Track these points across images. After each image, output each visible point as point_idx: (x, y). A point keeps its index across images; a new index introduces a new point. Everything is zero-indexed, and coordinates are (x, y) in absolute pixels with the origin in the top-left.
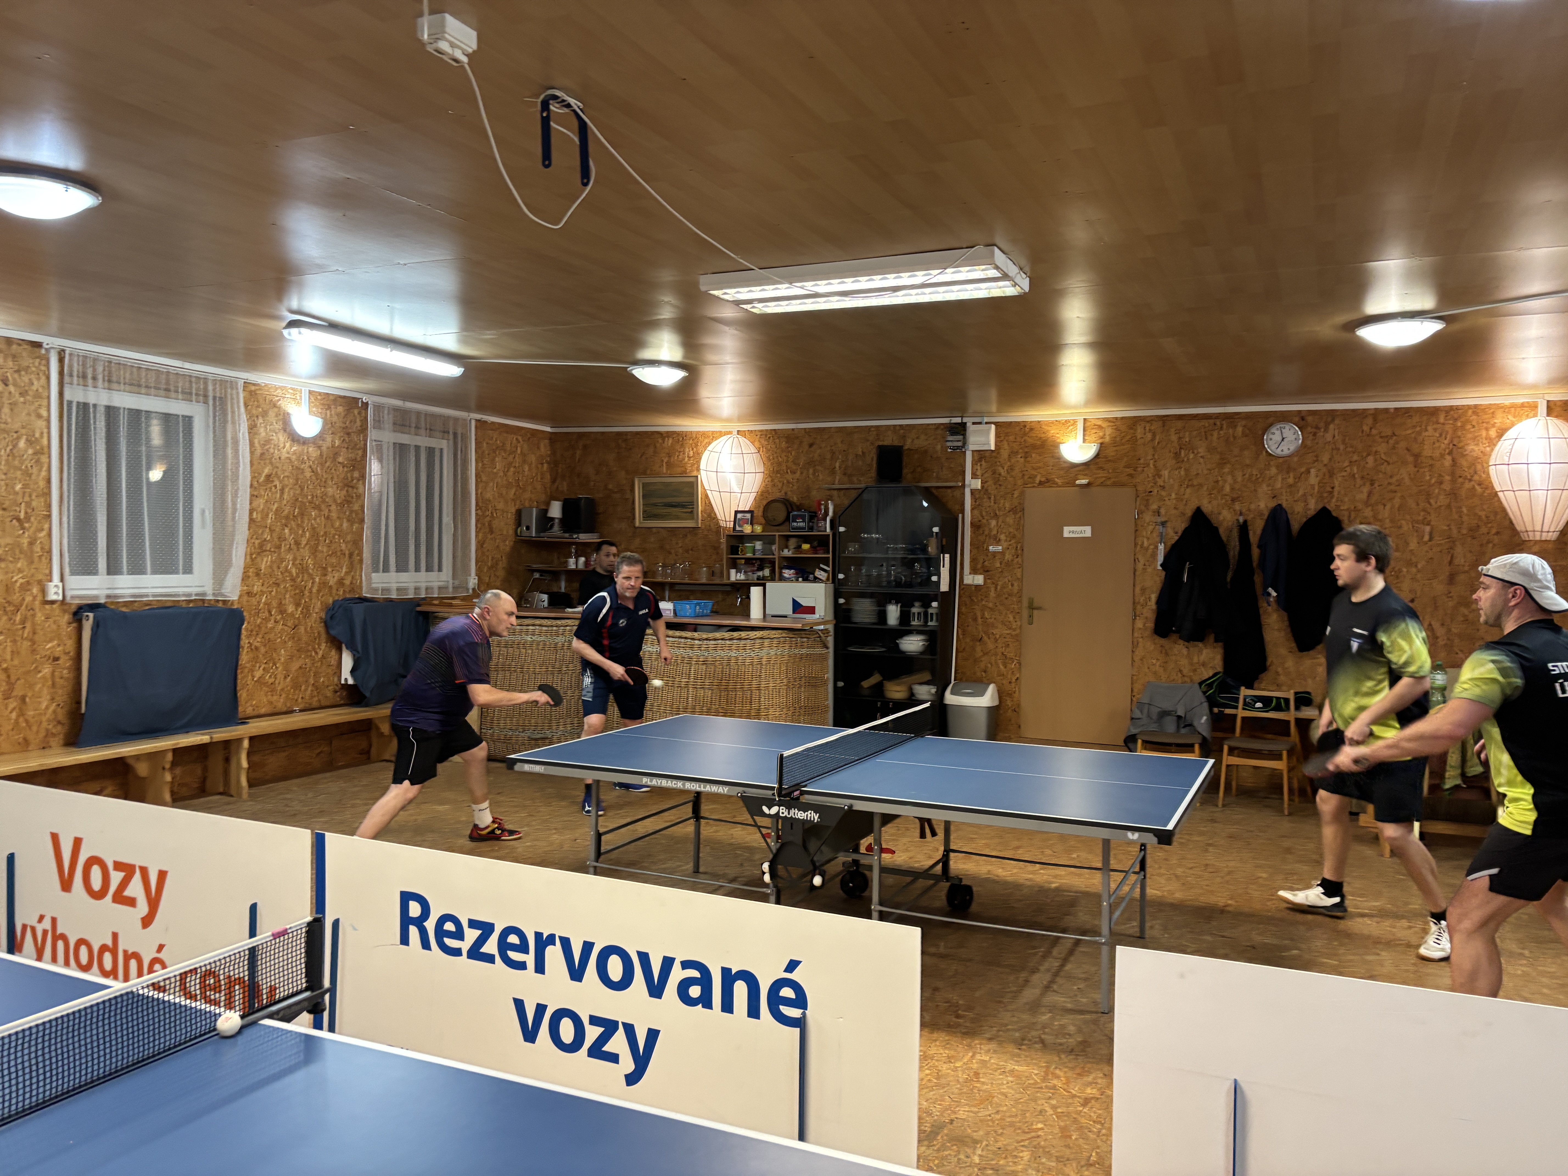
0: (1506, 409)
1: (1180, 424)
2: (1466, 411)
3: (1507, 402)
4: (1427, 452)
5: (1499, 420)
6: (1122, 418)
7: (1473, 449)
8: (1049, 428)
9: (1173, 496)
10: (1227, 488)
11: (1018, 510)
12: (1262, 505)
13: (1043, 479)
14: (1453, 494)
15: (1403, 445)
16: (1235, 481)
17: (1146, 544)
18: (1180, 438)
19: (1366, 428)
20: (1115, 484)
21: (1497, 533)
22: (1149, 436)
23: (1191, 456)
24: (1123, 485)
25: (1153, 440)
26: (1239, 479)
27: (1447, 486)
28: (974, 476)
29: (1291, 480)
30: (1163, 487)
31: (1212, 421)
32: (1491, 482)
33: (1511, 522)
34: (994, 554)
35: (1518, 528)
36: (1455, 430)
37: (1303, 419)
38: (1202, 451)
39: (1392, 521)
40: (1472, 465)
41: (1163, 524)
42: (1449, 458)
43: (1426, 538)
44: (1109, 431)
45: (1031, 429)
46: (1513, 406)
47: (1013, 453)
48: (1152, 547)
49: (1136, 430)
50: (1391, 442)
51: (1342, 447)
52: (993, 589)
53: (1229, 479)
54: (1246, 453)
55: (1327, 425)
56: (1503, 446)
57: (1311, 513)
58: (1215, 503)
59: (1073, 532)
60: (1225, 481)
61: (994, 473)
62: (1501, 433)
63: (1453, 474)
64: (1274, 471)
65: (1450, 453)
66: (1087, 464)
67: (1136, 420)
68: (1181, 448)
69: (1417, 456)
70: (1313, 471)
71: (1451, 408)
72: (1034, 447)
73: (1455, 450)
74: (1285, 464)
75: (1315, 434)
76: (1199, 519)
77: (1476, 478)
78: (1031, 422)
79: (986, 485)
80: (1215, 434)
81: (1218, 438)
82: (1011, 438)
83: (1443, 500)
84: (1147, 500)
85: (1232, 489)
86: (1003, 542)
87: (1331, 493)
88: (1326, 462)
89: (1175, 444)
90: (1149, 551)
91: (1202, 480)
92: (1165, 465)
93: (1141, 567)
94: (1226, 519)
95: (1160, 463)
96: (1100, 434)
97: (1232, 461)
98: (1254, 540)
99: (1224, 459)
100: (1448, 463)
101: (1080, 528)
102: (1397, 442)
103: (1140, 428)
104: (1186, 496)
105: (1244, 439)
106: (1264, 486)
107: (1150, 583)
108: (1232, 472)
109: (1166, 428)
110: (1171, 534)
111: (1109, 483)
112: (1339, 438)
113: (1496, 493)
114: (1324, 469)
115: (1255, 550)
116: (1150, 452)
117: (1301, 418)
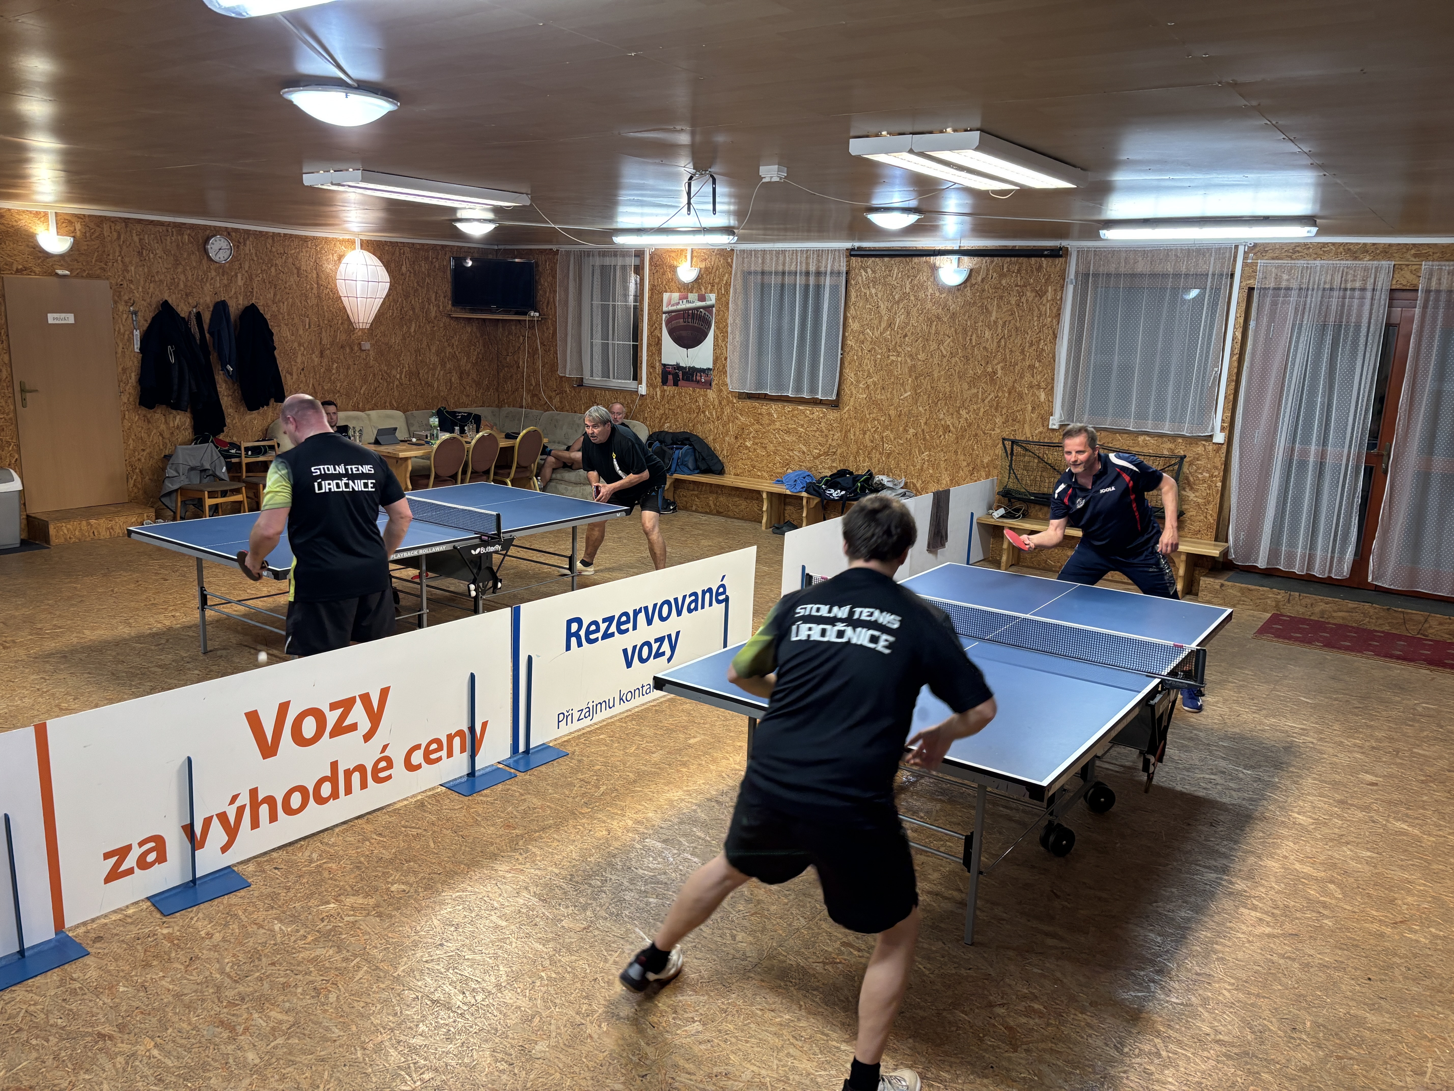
0: (342, 242)
1: (139, 227)
2: (321, 241)
3: (341, 238)
4: (303, 268)
5: (341, 248)
6: (89, 216)
7: (328, 267)
8: (21, 218)
9: (141, 289)
10: (182, 286)
12: (208, 299)
13: (20, 267)
14: (319, 297)
15: (290, 260)
16: (187, 279)
17: (122, 331)
18: (140, 239)
19: (269, 246)
20: (90, 276)
21: (342, 323)
22: (115, 235)
23: (152, 256)
24: (98, 277)
25: (119, 238)
26: (190, 278)
27: (315, 291)
29: (225, 282)
30: (131, 281)
31: (164, 228)
32: (337, 290)
33: (348, 316)
35: (353, 321)
36: (317, 253)
37: (229, 234)
38: (159, 252)
39: (288, 315)
40: (327, 277)
41: (135, 313)
42: (315, 272)
43: (307, 327)
44: (78, 226)
46: (343, 240)
48: (127, 333)
49: (103, 228)
50: (284, 257)
51: (255, 259)
53: (182, 277)
54: (193, 257)
55: (245, 240)
56: (342, 267)
57: (241, 307)
58: (174, 297)
59: (57, 319)
60: (180, 279)
62: (340, 258)
63: (318, 284)
64: (213, 273)
65: (316, 269)
66: (62, 256)
67: (101, 220)
68: (142, 248)
69: (298, 269)
70: (239, 276)
71: (315, 238)
73: (318, 267)
74: (221, 269)
75: (238, 247)
76: (166, 310)
77: (329, 286)
80: (168, 238)
81: (171, 243)
83: (314, 301)
84: (120, 292)
85: (186, 286)
87: (252, 292)
88: (247, 269)
89: (138, 245)
90: (126, 336)
91: (162, 277)
92: (131, 262)
93: (120, 350)
94: (183, 310)
95: (127, 260)
96: (72, 229)
97: (183, 263)
98: (206, 327)
99: (177, 260)
100: (315, 276)
101: (63, 315)
102: (287, 258)
103: (106, 227)
104: (151, 289)
105: (190, 245)
106: (208, 285)
107: (129, 364)
108: (184, 272)
109: (128, 229)
110: (142, 322)
111: (85, 274)
112: (253, 251)
113: (340, 297)
114: (246, 274)
115: (207, 335)
116: (118, 249)
117: (228, 233)
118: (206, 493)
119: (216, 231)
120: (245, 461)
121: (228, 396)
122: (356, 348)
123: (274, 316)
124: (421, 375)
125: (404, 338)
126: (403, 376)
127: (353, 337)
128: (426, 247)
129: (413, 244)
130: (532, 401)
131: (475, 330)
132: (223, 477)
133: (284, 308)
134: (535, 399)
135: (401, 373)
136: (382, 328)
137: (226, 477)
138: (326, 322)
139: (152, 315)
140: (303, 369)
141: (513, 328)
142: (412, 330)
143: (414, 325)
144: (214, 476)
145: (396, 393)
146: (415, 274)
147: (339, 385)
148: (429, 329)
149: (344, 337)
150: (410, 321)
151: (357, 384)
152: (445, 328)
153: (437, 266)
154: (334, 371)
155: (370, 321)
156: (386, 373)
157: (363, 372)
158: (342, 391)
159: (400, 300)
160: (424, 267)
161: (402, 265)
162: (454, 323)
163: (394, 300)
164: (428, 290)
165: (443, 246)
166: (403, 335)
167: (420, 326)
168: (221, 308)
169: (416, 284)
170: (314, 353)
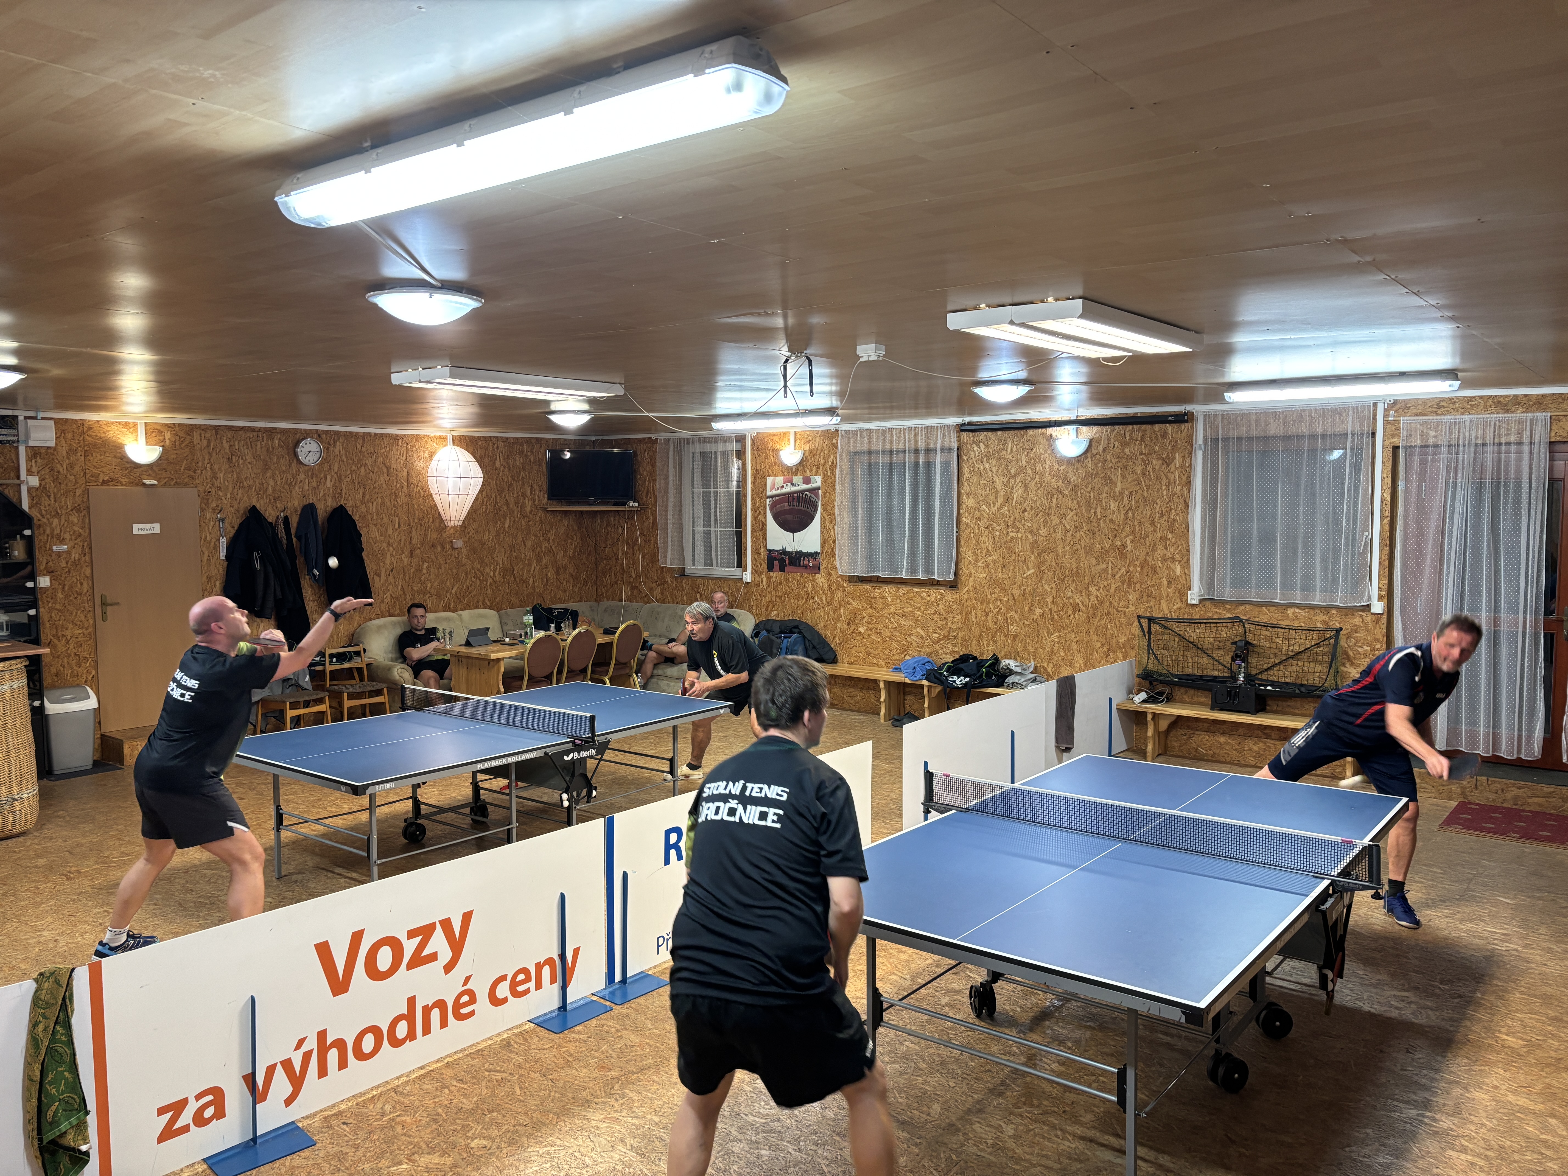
0: (434, 438)
1: (229, 434)
2: (412, 439)
3: (432, 435)
4: (394, 466)
5: (433, 445)
6: (179, 425)
7: (419, 464)
8: (109, 429)
9: (229, 496)
10: (270, 490)
11: (84, 508)
12: (296, 504)
13: (106, 478)
14: (409, 495)
15: (380, 459)
16: (276, 483)
17: (208, 538)
18: (231, 446)
19: (359, 446)
20: (177, 485)
21: (433, 522)
22: (205, 442)
23: (241, 462)
24: (186, 485)
25: (208, 446)
26: (279, 483)
27: (405, 489)
28: (30, 473)
29: (314, 484)
30: (220, 488)
31: (255, 434)
32: (428, 487)
33: (439, 514)
34: (59, 554)
35: (444, 518)
36: (407, 451)
38: (249, 458)
39: (377, 514)
40: (418, 475)
41: (223, 520)
42: (405, 470)
43: (397, 526)
44: (168, 435)
45: (90, 428)
46: (435, 437)
47: (71, 451)
48: (214, 540)
49: (193, 437)
50: (374, 457)
51: (345, 459)
52: (60, 591)
53: (272, 483)
54: (282, 461)
55: (335, 442)
56: (433, 464)
57: (329, 509)
58: (262, 502)
59: (142, 529)
60: (268, 484)
61: (52, 470)
62: (432, 454)
63: (408, 482)
64: (303, 476)
65: (406, 467)
66: (150, 466)
67: (191, 428)
68: (232, 455)
69: (388, 468)
70: (328, 477)
71: (405, 436)
72: (94, 445)
73: (408, 465)
74: (311, 472)
75: (328, 449)
76: (253, 516)
77: (420, 484)
78: (89, 421)
79: (43, 483)
80: (259, 443)
81: (261, 448)
82: (69, 436)
83: (405, 500)
84: (208, 499)
85: (274, 490)
86: (67, 541)
87: (341, 494)
88: (336, 470)
89: (227, 451)
90: (212, 544)
91: (251, 483)
92: (220, 469)
93: (205, 558)
94: (271, 514)
95: (216, 467)
96: (161, 438)
97: (273, 467)
98: (293, 531)
99: (266, 465)
100: (405, 474)
101: (148, 526)
102: (377, 458)
103: (196, 435)
104: (240, 495)
105: (280, 449)
106: (297, 488)
107: (214, 572)
108: (273, 477)
109: (219, 436)
110: (229, 528)
111: (172, 483)
112: (343, 452)
113: (431, 495)
114: (335, 476)
115: (294, 539)
116: (207, 457)
117: (318, 436)
118: (288, 704)
119: (307, 434)
120: (329, 668)
121: (314, 601)
122: (448, 547)
123: (363, 517)
124: (515, 572)
125: (498, 534)
126: (497, 574)
127: (444, 535)
128: (520, 441)
129: (507, 438)
130: (632, 593)
131: (572, 522)
132: (306, 687)
133: (373, 508)
134: (635, 591)
135: (495, 570)
136: (475, 525)
137: (309, 686)
138: (416, 521)
139: (239, 521)
140: (392, 571)
141: (612, 519)
142: (507, 526)
143: (508, 521)
144: (297, 685)
145: (489, 592)
146: (509, 469)
147: (429, 585)
148: (524, 523)
149: (435, 536)
150: (505, 516)
151: (448, 583)
152: (541, 522)
153: (532, 459)
154: (424, 571)
155: (462, 518)
156: (479, 570)
157: (455, 571)
158: (432, 591)
159: (494, 495)
160: (519, 461)
161: (496, 459)
162: (549, 517)
163: (487, 495)
164: (523, 485)
165: (537, 439)
166: (497, 531)
167: (514, 521)
168: (309, 510)
169: (510, 479)
170: (403, 553)
